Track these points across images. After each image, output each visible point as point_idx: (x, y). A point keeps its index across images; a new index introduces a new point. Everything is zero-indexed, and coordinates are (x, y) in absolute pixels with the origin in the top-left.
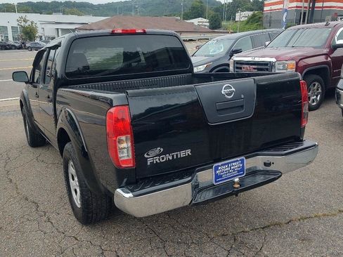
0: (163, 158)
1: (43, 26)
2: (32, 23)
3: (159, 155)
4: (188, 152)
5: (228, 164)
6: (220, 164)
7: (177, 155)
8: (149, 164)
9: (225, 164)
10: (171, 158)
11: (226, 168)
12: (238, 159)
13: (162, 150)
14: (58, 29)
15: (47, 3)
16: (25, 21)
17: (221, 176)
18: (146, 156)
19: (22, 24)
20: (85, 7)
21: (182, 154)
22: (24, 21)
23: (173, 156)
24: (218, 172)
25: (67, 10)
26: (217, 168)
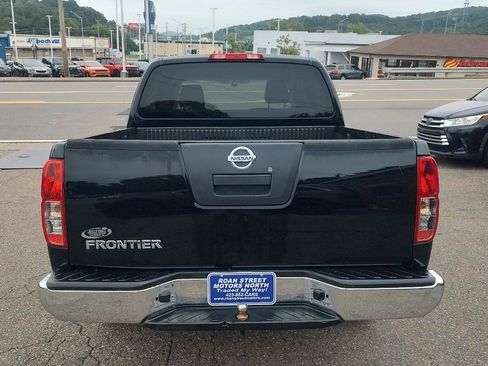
0: (111, 245)
1: (309, 48)
2: (295, 43)
3: (106, 239)
4: (157, 243)
5: (239, 277)
6: (222, 274)
7: (136, 244)
8: (88, 248)
9: (233, 277)
10: (124, 246)
11: (233, 284)
12: (262, 273)
13: (110, 231)
14: (327, 53)
15: (326, 18)
16: (287, 42)
17: (223, 295)
18: (83, 235)
19: (282, 46)
20: (376, 22)
21: (145, 244)
22: (285, 41)
23: (128, 244)
24: (215, 286)
25: (349, 26)
26: (214, 280)
